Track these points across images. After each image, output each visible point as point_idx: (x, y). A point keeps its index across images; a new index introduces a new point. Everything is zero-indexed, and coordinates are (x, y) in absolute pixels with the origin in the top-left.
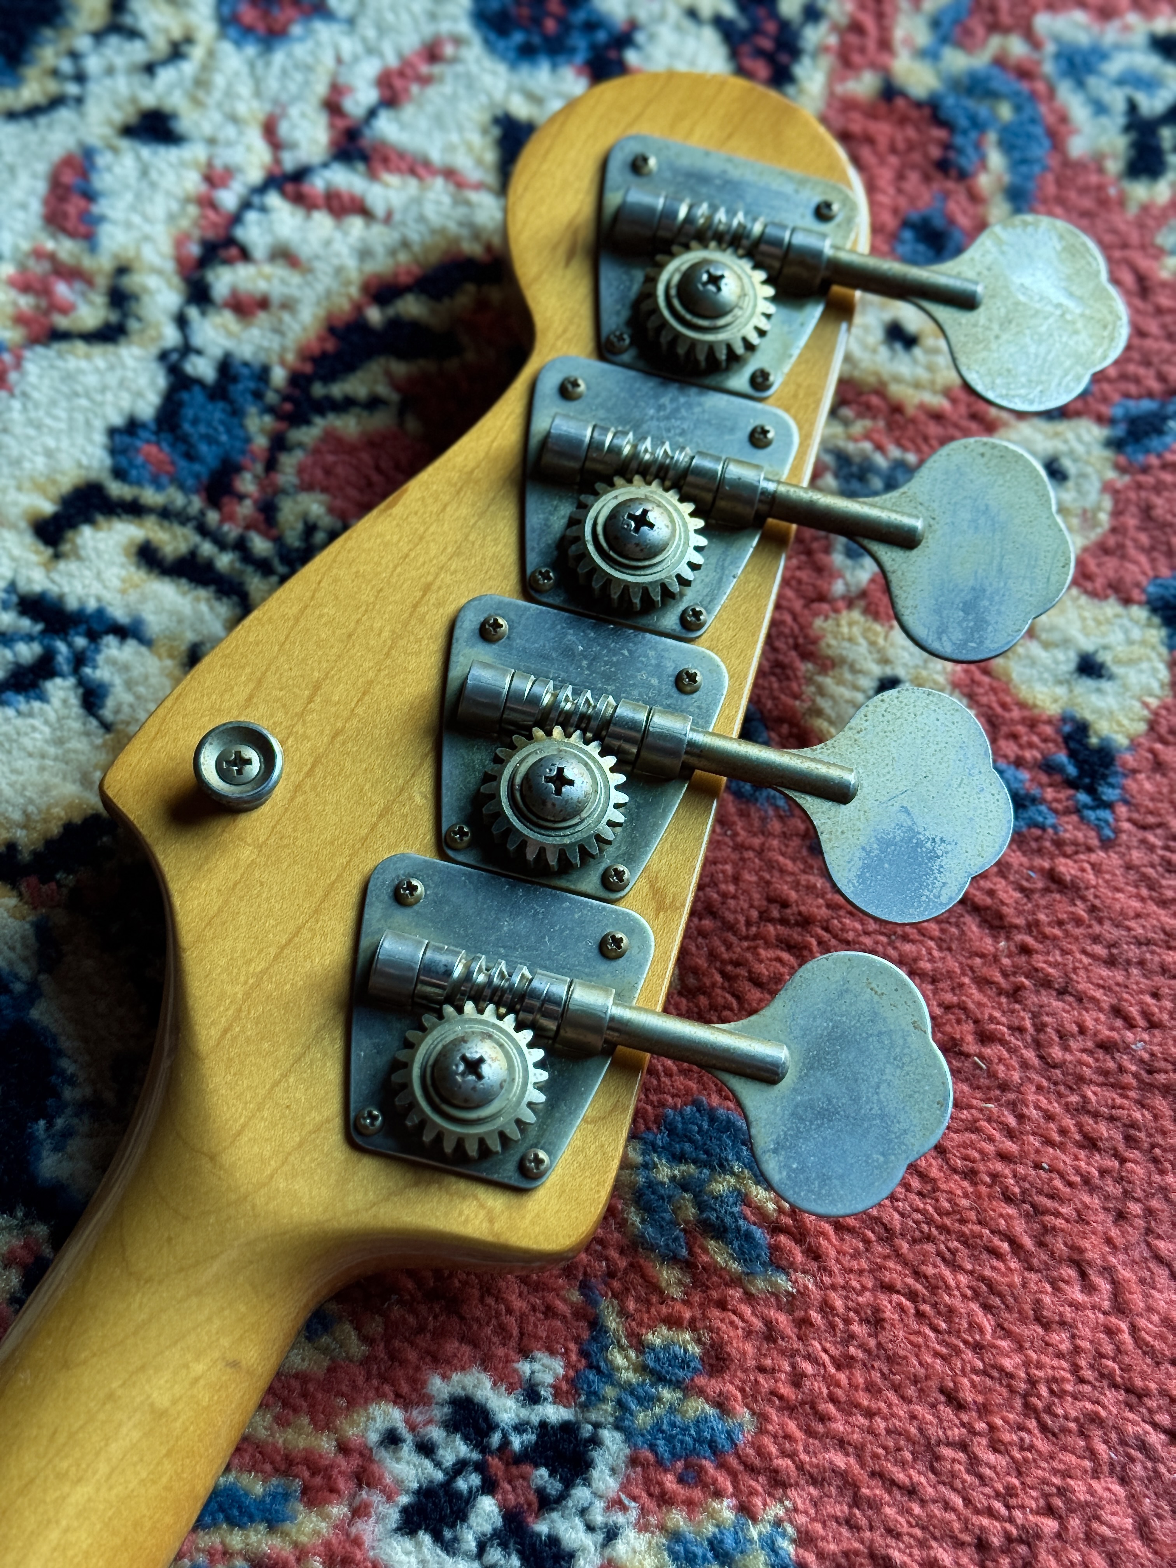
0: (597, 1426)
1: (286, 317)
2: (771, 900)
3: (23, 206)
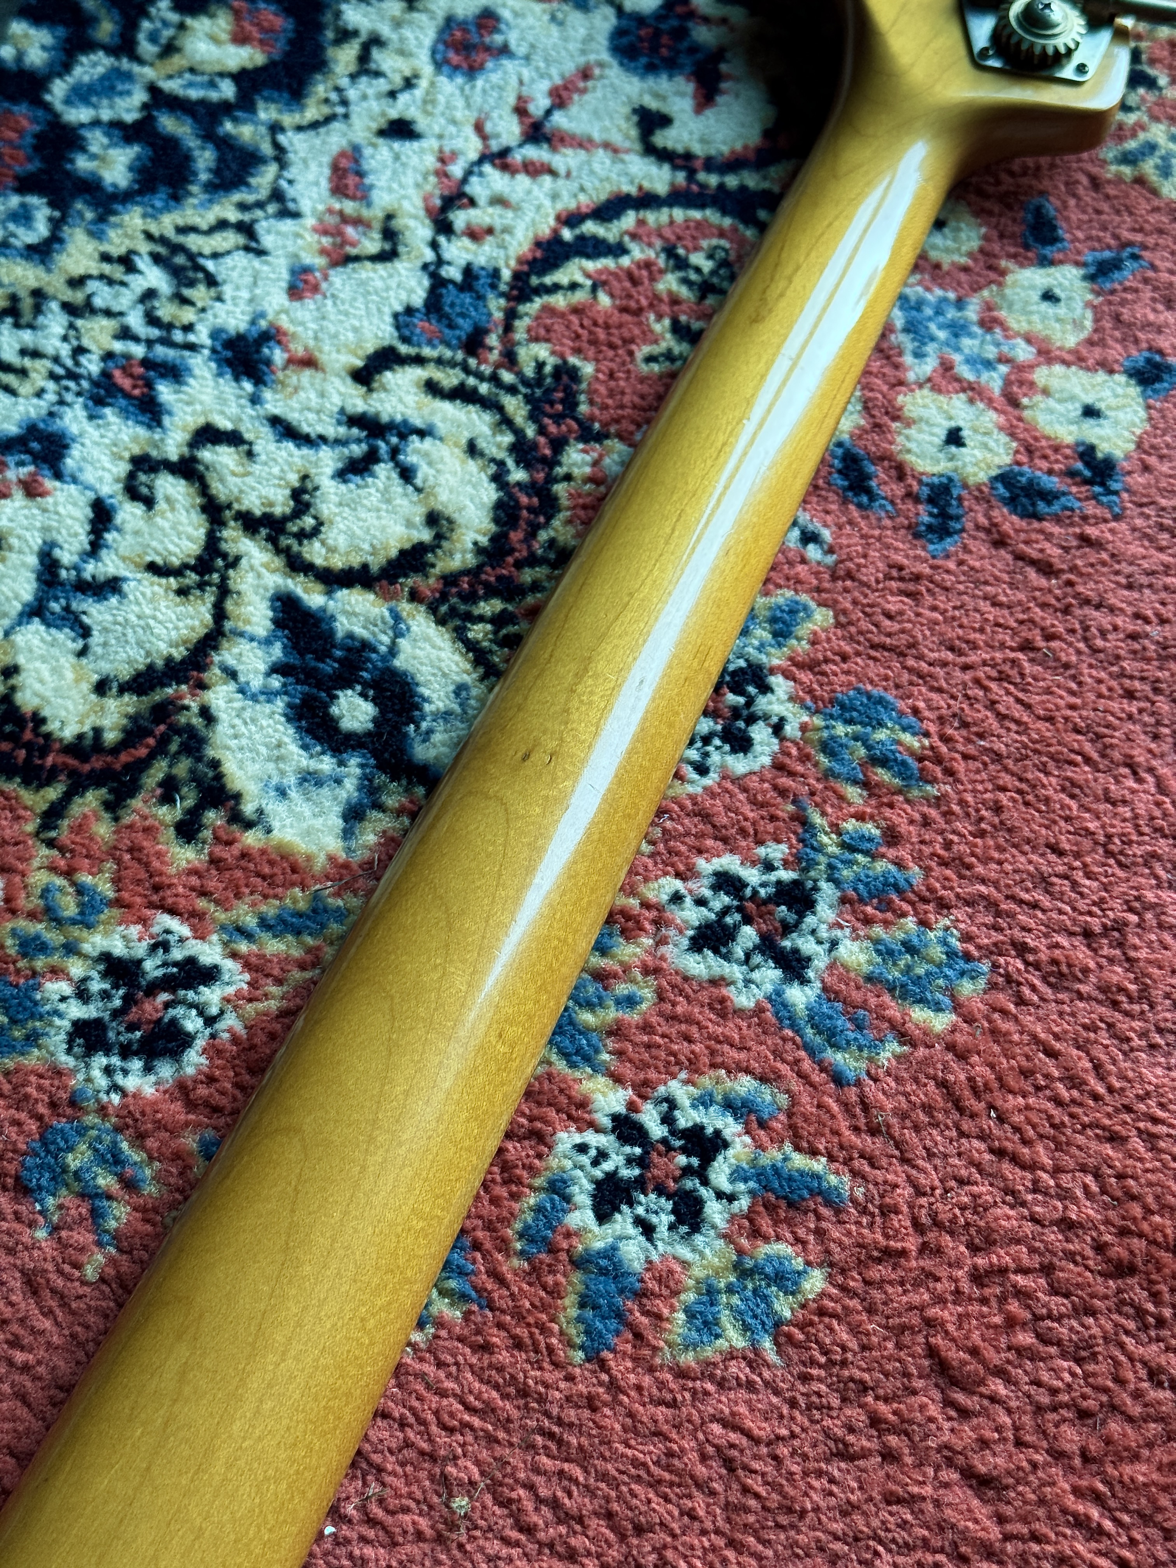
0: (815, 881)
1: (507, 237)
2: (890, 566)
3: (317, 184)
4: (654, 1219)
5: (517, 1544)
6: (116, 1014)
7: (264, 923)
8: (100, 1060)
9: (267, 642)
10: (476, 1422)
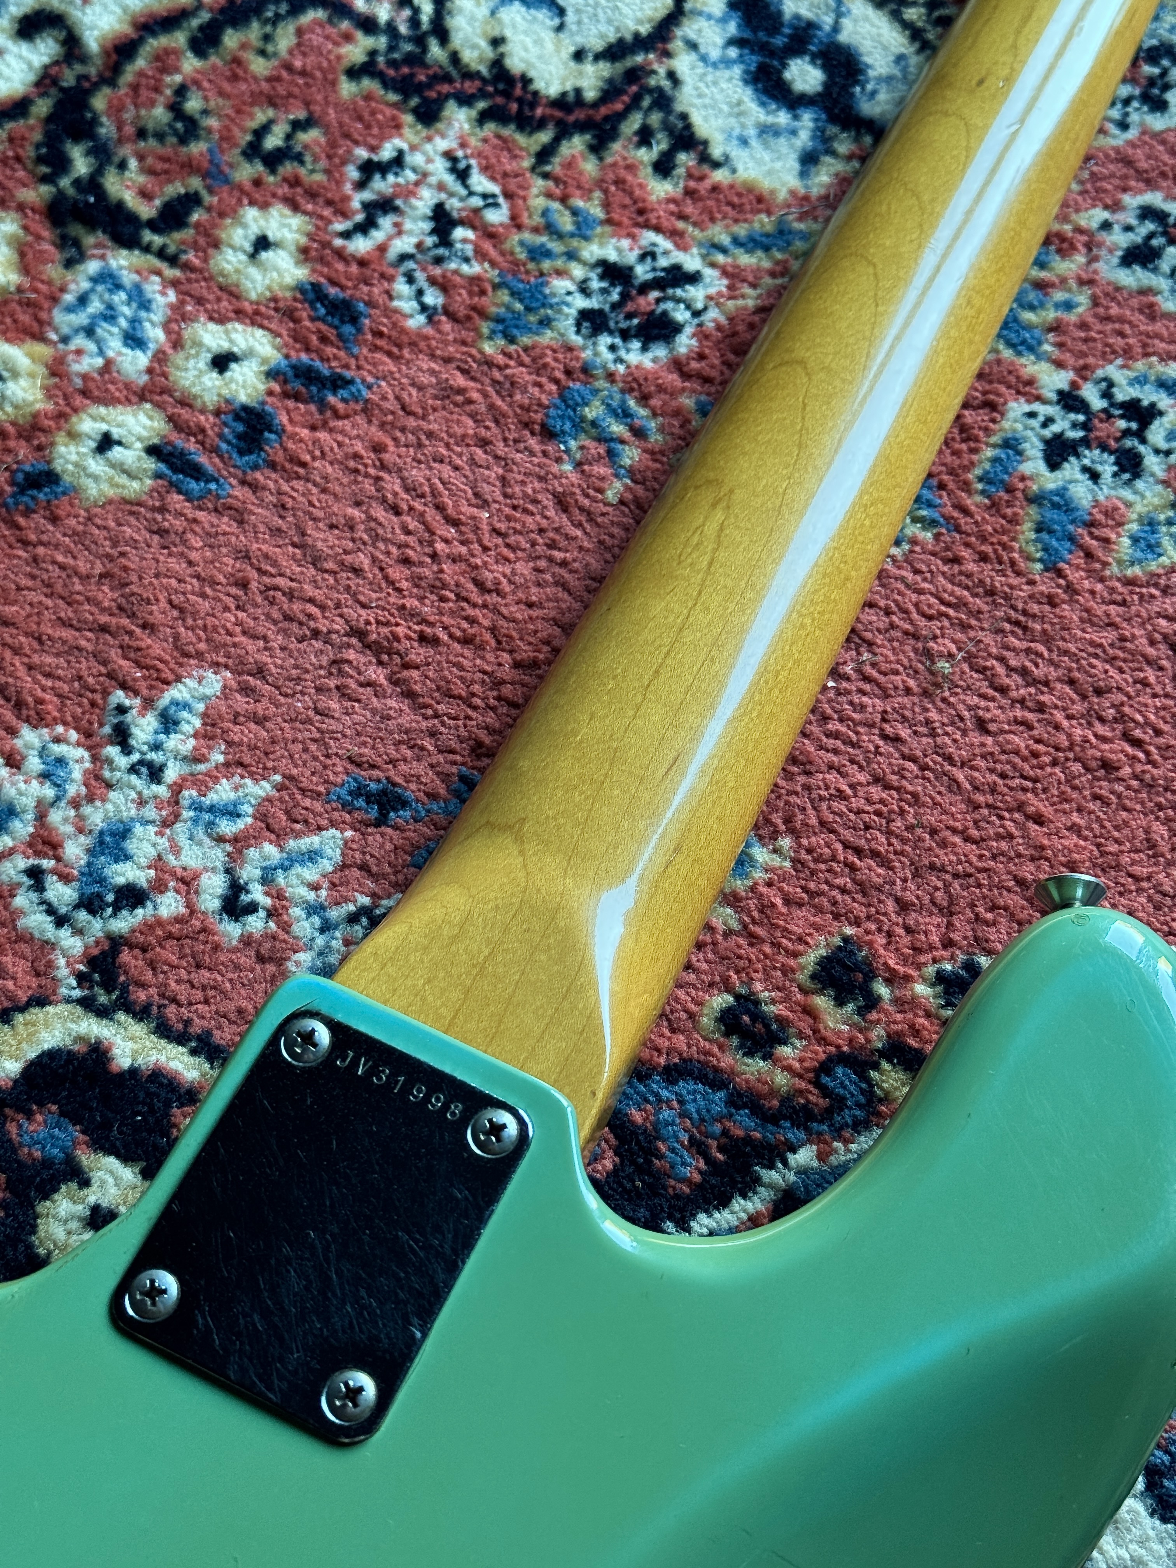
4: (1099, 468)
5: (993, 699)
6: (615, 306)
7: (736, 241)
8: (605, 340)
9: (723, 20)
10: (951, 612)
